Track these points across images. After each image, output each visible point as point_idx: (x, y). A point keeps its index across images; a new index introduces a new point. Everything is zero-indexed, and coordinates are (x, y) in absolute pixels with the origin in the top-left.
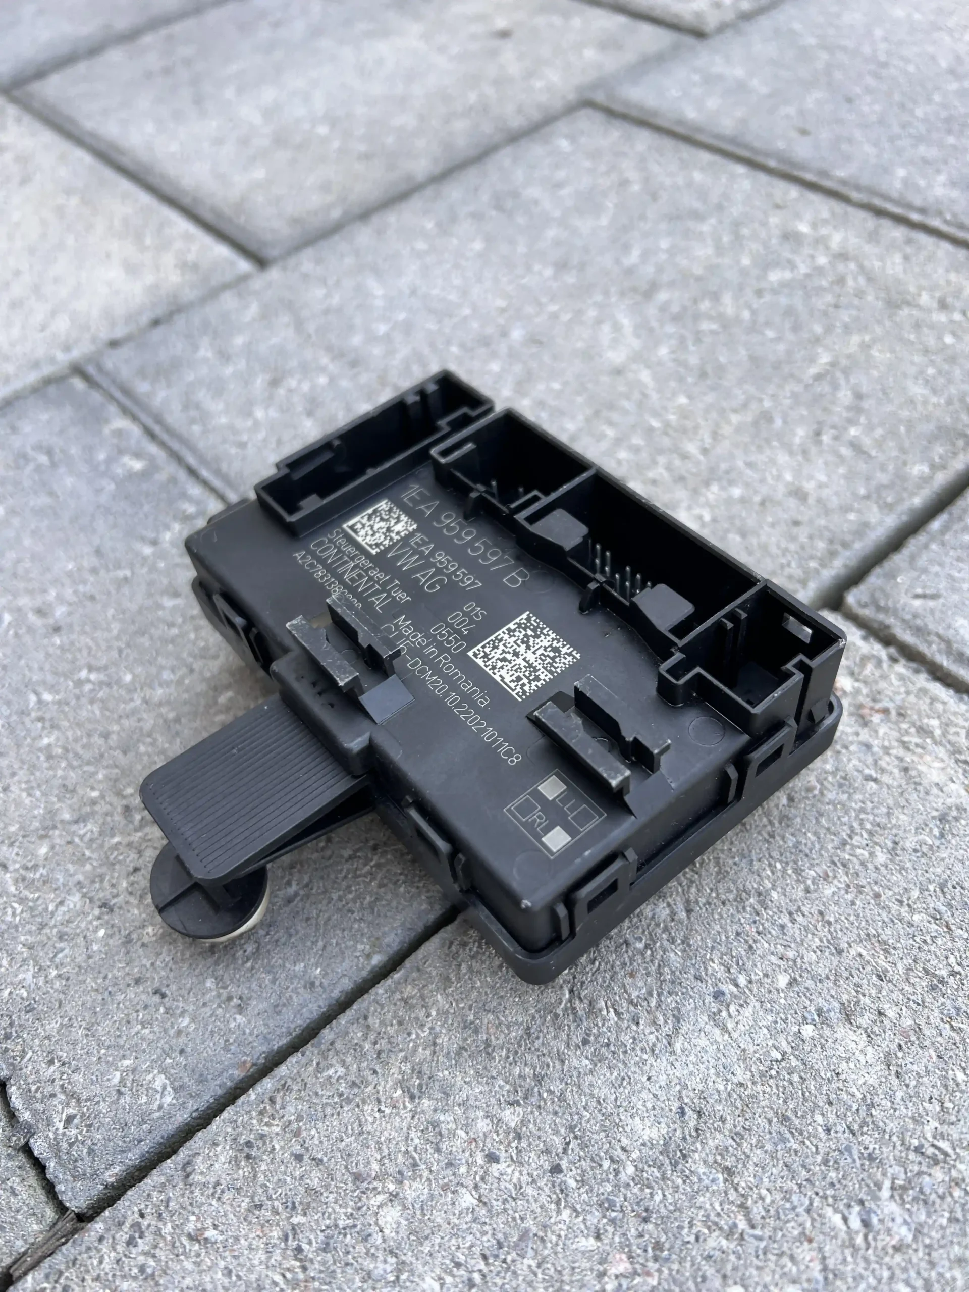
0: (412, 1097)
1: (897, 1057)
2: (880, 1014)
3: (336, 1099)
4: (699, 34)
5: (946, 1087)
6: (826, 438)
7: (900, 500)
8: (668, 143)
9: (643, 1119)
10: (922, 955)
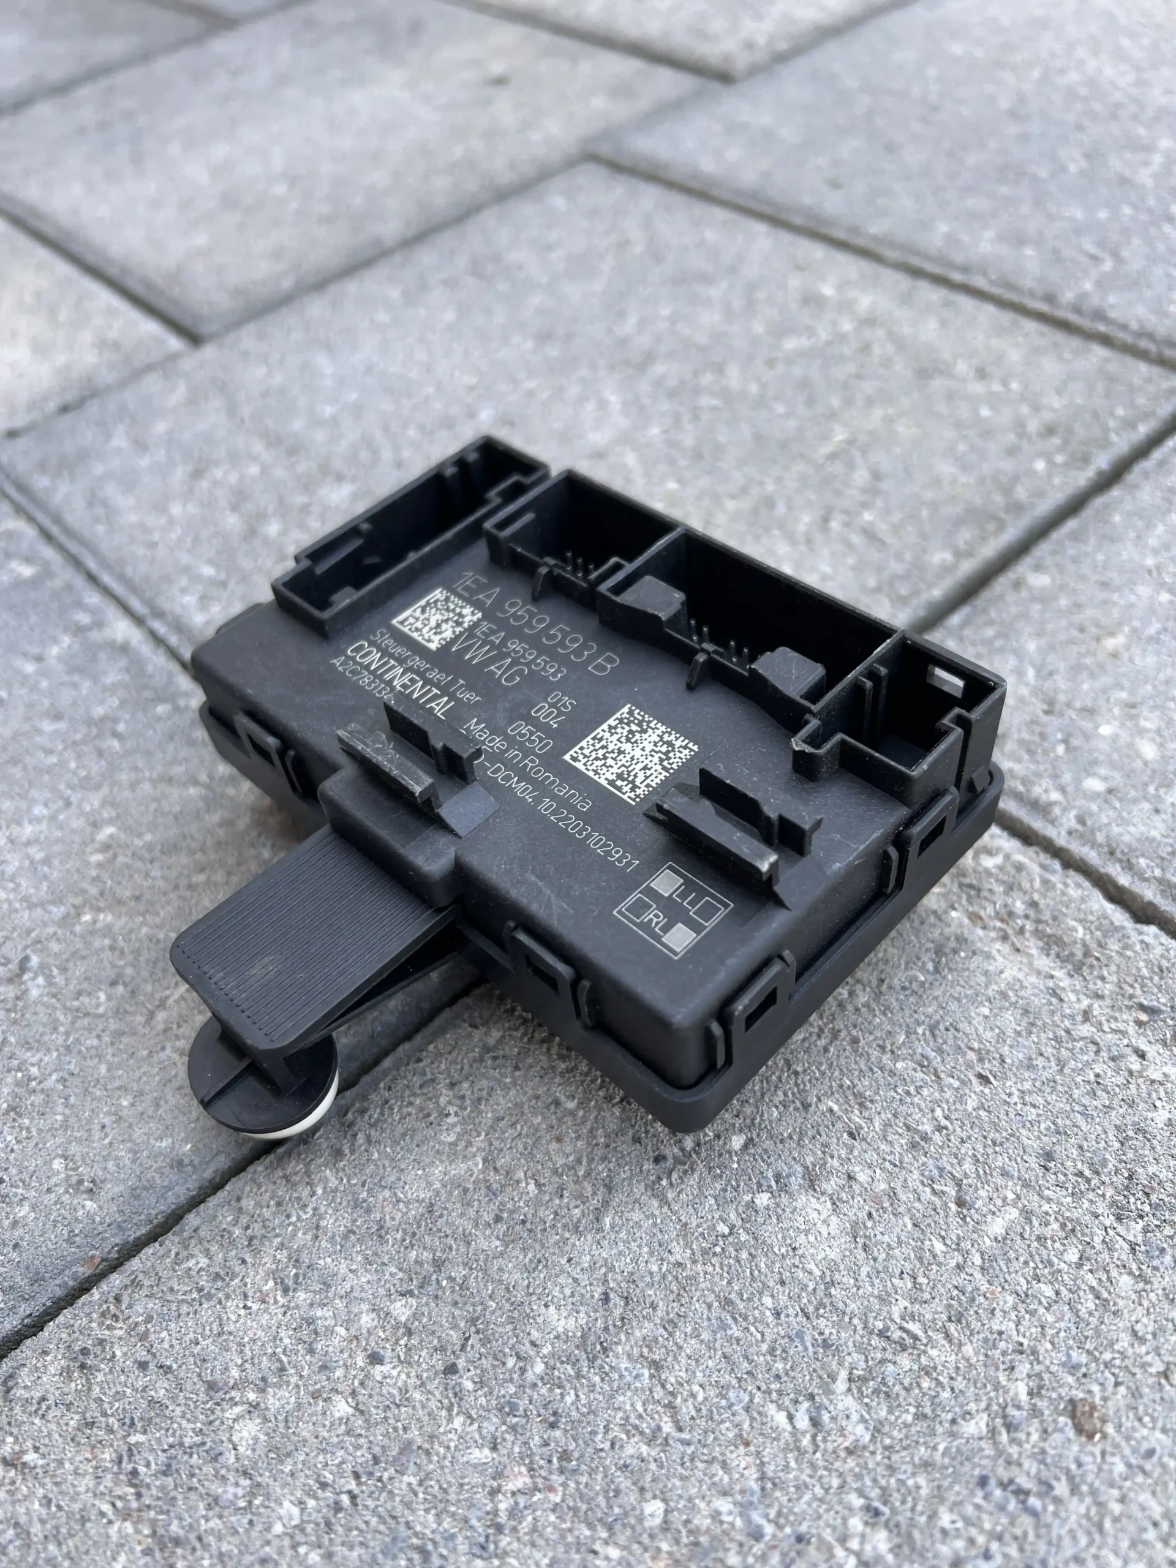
0: (286, 1290)
1: (866, 1227)
2: (850, 1177)
3: (195, 1295)
4: (724, 77)
5: (920, 1259)
6: (835, 525)
7: (916, 592)
8: (678, 199)
9: (558, 1308)
10: (903, 1109)
